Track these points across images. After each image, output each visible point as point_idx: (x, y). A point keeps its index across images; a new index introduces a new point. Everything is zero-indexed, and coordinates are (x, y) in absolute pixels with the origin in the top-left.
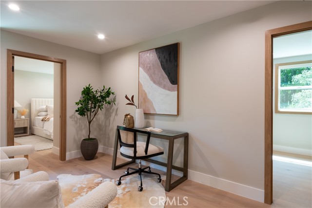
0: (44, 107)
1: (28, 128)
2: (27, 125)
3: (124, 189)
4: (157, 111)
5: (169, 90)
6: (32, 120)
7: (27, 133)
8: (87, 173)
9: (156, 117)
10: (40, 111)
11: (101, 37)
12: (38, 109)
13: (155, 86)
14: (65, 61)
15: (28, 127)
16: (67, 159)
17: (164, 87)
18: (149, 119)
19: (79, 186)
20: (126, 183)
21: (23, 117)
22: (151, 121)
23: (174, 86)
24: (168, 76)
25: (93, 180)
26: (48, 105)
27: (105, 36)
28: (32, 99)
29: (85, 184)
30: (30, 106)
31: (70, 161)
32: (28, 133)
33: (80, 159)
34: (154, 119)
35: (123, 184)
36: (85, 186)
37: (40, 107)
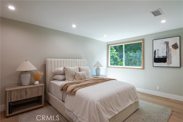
0: (61, 69)
1: (43, 97)
2: (41, 93)
6: (48, 85)
7: (41, 104)
10: (55, 74)
12: (53, 71)
15: (43, 95)
21: (37, 83)
26: (68, 67)
28: (48, 59)
30: (44, 67)
32: (43, 103)
37: (56, 69)
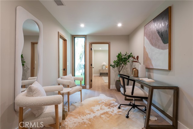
3: (119, 112)
4: (154, 66)
5: (162, 49)
8: (112, 97)
9: (154, 71)
11: (120, 25)
13: (153, 48)
14: (110, 42)
16: (111, 88)
17: (159, 48)
18: (150, 72)
19: (103, 101)
20: (124, 110)
21: (107, 69)
22: (151, 74)
23: (165, 45)
24: (161, 38)
25: (111, 101)
27: (122, 25)
29: (105, 101)
31: (112, 90)
33: (115, 90)
34: (153, 73)
35: (121, 109)
36: (105, 102)
